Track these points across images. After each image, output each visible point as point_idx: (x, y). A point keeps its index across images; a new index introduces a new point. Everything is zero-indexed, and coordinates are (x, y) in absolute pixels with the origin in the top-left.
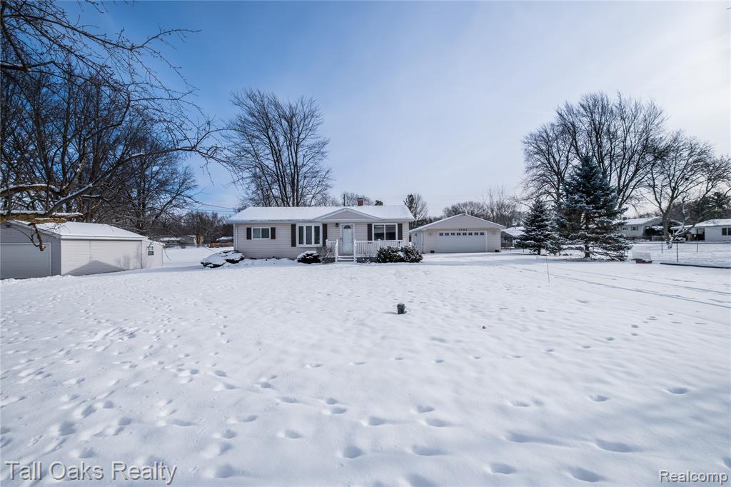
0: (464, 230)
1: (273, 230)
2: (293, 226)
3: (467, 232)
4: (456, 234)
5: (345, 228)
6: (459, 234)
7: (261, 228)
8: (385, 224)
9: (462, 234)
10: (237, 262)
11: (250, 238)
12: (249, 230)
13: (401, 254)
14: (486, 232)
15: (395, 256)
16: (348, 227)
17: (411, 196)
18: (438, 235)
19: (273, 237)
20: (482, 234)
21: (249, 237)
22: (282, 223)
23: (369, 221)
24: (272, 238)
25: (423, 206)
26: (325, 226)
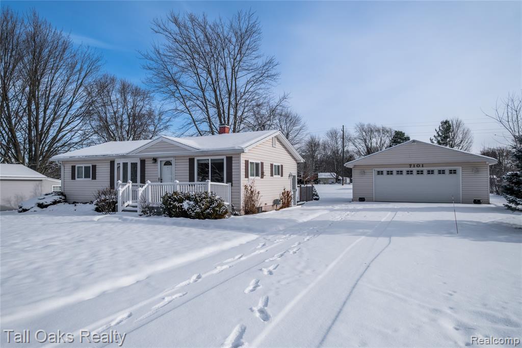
0: (418, 165)
1: (94, 167)
3: (425, 169)
4: (405, 173)
5: (165, 165)
6: (409, 173)
7: (83, 166)
8: (210, 158)
9: (415, 172)
10: (46, 206)
11: (75, 179)
12: (73, 168)
13: (186, 205)
14: (460, 170)
15: (175, 207)
16: (168, 163)
17: (446, 122)
18: (374, 173)
19: (94, 178)
20: (453, 172)
21: (73, 178)
22: (103, 159)
23: (191, 154)
24: (92, 179)
26: (143, 162)
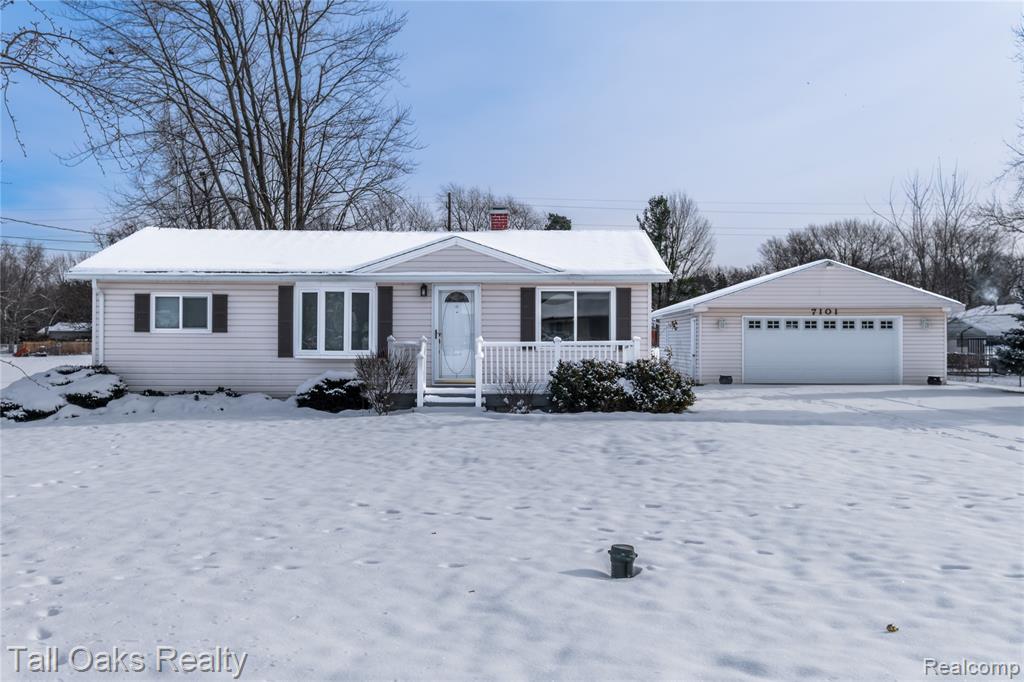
0: (828, 311)
1: (221, 302)
2: (286, 293)
3: (839, 319)
4: (801, 325)
5: (449, 300)
6: (811, 325)
7: (181, 295)
8: (575, 290)
9: (820, 325)
10: (102, 403)
11: (147, 329)
12: (142, 302)
13: (627, 386)
14: (899, 321)
15: (607, 391)
16: (458, 297)
17: (659, 202)
18: (745, 325)
19: (221, 325)
20: (887, 325)
21: (141, 324)
22: (248, 281)
23: (526, 279)
24: (215, 330)
25: (700, 232)
26: (386, 293)
